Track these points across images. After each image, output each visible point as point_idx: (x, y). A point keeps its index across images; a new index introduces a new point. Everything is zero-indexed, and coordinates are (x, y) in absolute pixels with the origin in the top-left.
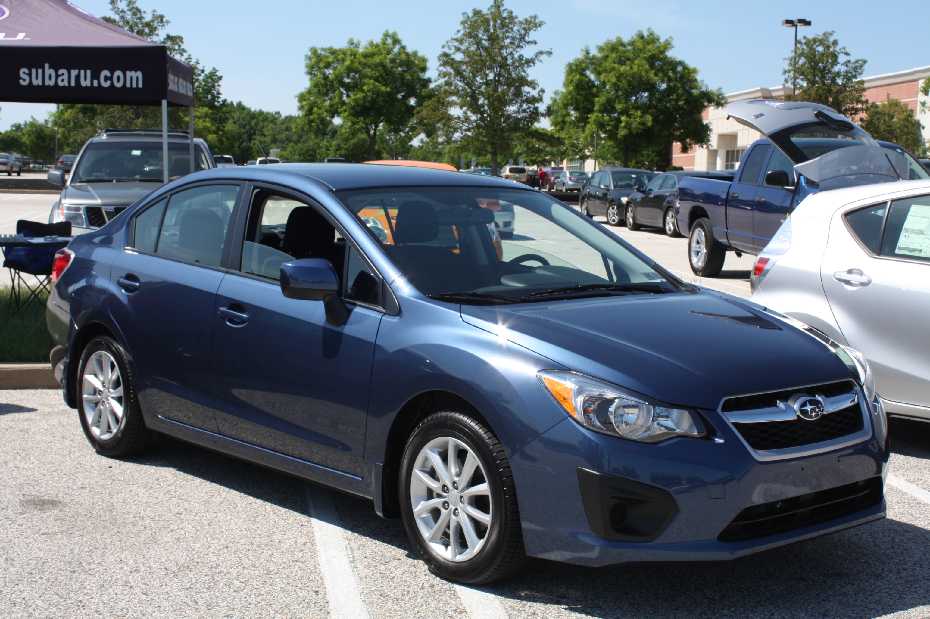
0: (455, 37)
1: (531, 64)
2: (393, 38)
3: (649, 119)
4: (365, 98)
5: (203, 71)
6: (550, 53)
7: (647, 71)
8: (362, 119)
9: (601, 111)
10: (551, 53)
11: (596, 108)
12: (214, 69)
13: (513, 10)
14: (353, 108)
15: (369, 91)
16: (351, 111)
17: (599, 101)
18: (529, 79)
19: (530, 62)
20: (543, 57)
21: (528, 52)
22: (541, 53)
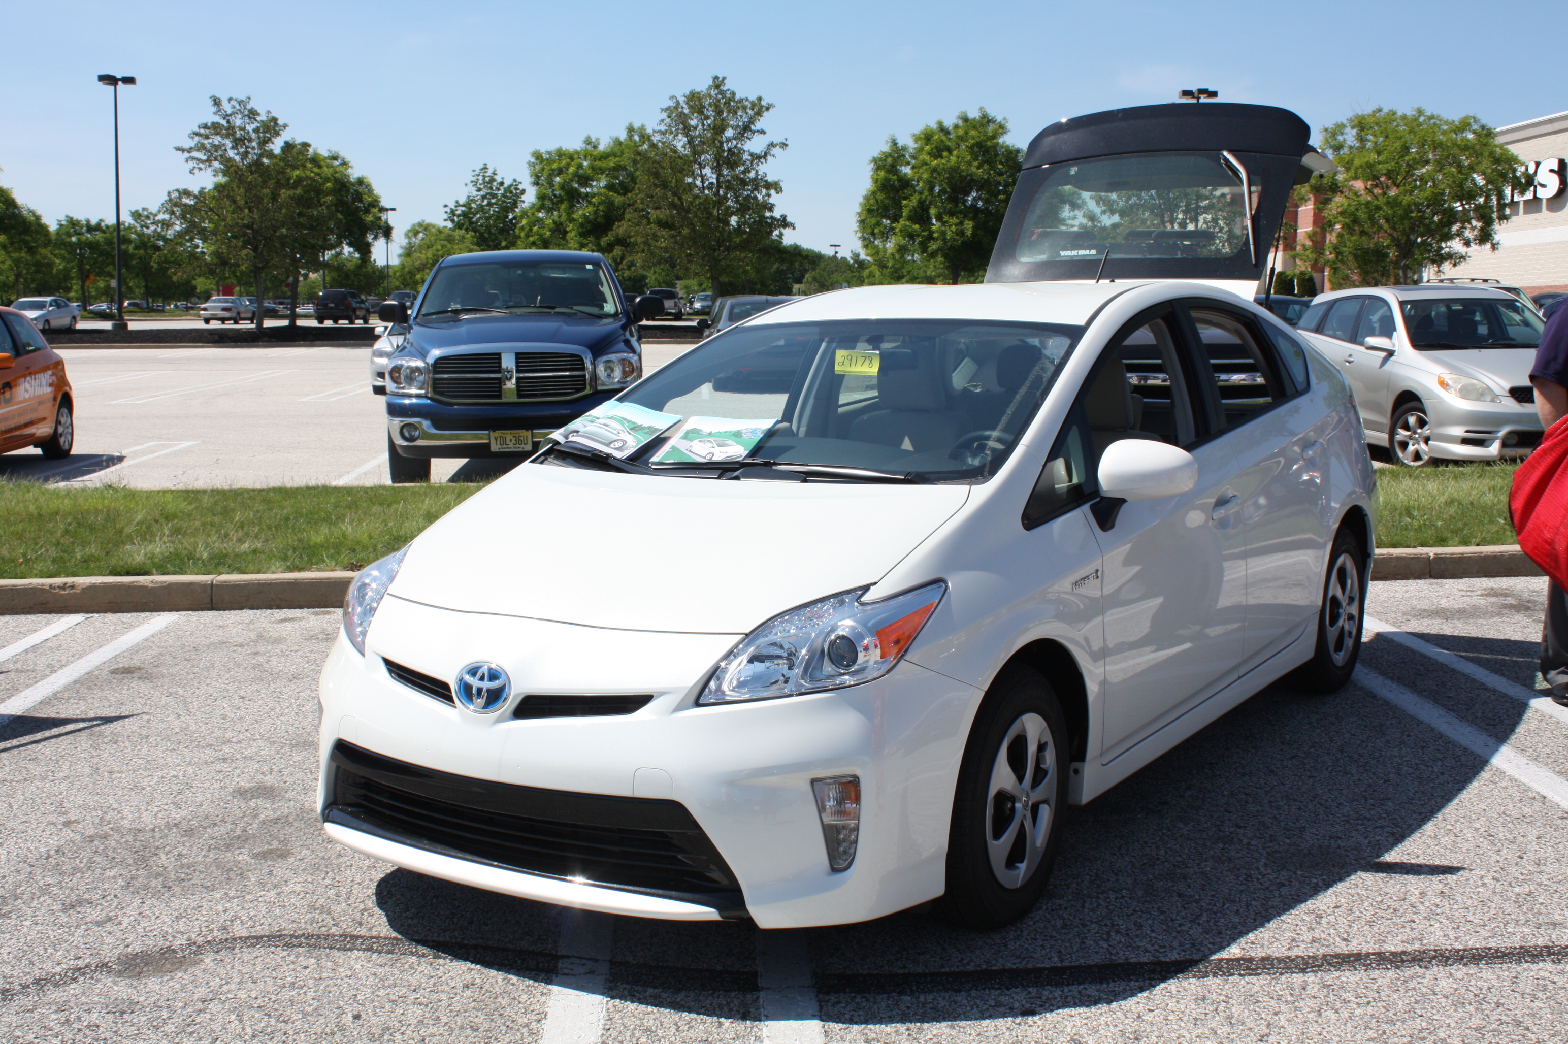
0: (657, 128)
1: (762, 160)
2: (641, 132)
3: (969, 226)
4: (596, 212)
5: (502, 184)
6: (784, 145)
7: (969, 164)
8: (591, 238)
9: (910, 218)
10: (786, 145)
11: (905, 213)
12: (515, 180)
13: (736, 91)
14: (582, 225)
15: (599, 203)
16: (581, 230)
17: (909, 204)
18: (770, 179)
19: (758, 158)
20: (775, 151)
21: (755, 145)
22: (772, 145)
